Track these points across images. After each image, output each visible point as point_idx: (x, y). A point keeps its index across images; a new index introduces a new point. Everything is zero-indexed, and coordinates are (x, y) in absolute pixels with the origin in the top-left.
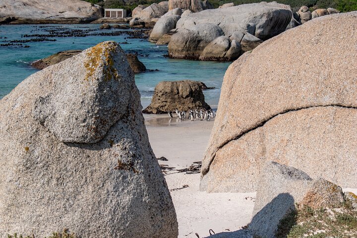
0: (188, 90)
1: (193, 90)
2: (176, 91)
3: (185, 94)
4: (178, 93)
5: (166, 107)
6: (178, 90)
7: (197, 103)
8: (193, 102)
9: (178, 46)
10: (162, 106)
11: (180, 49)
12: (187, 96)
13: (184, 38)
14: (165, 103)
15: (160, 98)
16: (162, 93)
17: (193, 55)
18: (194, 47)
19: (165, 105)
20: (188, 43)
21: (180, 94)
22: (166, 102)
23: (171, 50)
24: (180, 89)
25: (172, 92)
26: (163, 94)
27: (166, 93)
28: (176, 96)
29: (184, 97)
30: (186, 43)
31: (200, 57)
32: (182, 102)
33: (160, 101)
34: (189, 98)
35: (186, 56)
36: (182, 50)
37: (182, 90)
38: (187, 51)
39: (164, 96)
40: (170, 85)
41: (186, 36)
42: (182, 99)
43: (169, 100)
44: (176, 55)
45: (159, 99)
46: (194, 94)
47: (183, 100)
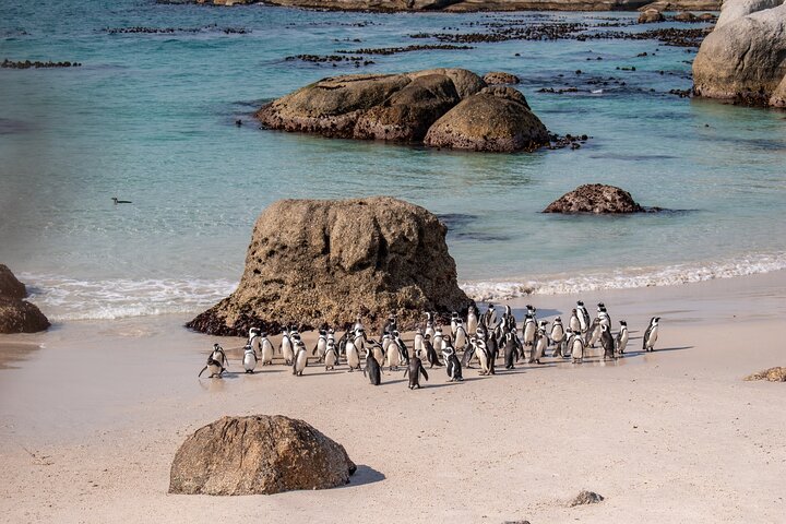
0: (366, 239)
1: (390, 240)
2: (317, 242)
3: (351, 255)
4: (326, 250)
5: (278, 303)
6: (327, 239)
7: (404, 293)
8: (380, 289)
9: (719, 67)
10: (265, 300)
11: (723, 74)
12: (359, 266)
13: (737, 42)
14: (274, 288)
15: (259, 266)
16: (267, 248)
17: (762, 91)
18: (767, 70)
19: (277, 297)
20: (747, 58)
21: (334, 254)
22: (280, 281)
23: (701, 77)
24: (334, 234)
25: (304, 244)
26: (271, 253)
27: (284, 247)
28: (319, 263)
29: (347, 266)
30: (742, 58)
31: (772, 100)
32: (342, 285)
33: (257, 279)
34: (368, 271)
35: (740, 95)
36: (730, 79)
37: (341, 238)
38: (744, 80)
39: (275, 260)
40: (299, 219)
41: (742, 38)
42: (339, 274)
43: (290, 276)
44: (712, 90)
45: (257, 271)
46: (391, 257)
47: (344, 281)
